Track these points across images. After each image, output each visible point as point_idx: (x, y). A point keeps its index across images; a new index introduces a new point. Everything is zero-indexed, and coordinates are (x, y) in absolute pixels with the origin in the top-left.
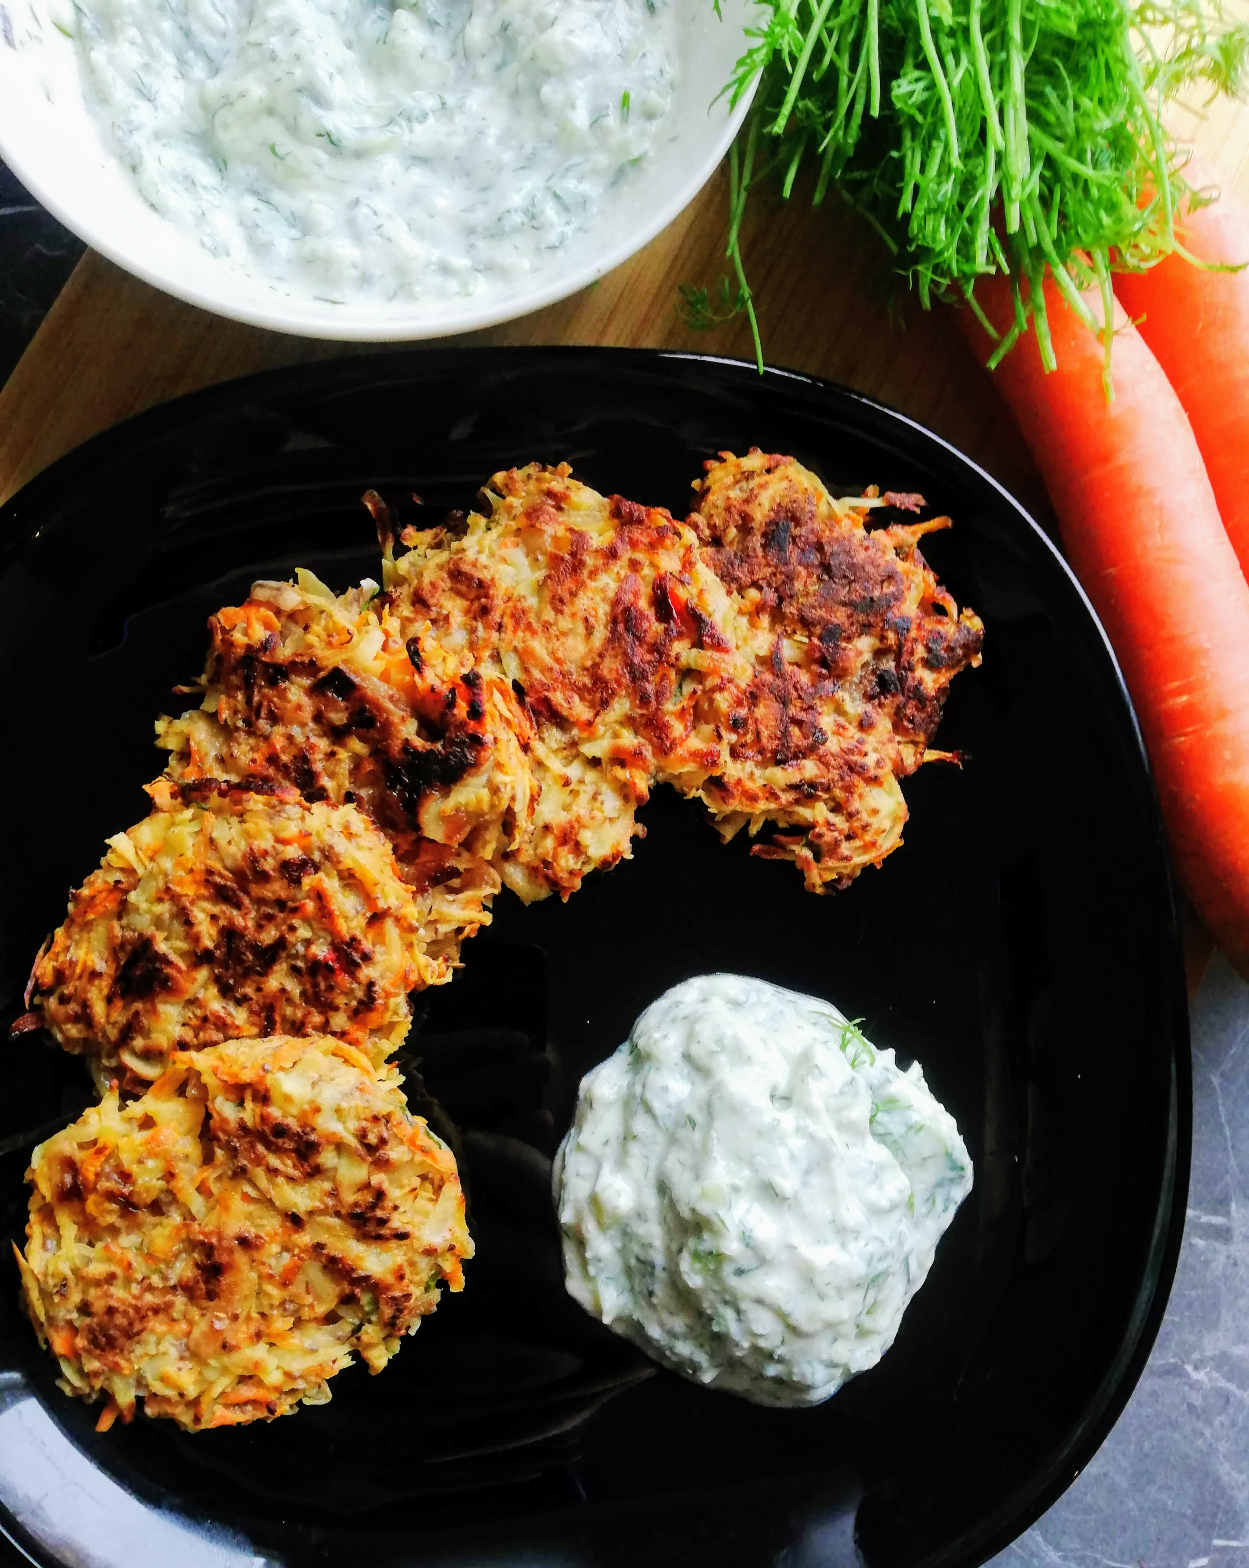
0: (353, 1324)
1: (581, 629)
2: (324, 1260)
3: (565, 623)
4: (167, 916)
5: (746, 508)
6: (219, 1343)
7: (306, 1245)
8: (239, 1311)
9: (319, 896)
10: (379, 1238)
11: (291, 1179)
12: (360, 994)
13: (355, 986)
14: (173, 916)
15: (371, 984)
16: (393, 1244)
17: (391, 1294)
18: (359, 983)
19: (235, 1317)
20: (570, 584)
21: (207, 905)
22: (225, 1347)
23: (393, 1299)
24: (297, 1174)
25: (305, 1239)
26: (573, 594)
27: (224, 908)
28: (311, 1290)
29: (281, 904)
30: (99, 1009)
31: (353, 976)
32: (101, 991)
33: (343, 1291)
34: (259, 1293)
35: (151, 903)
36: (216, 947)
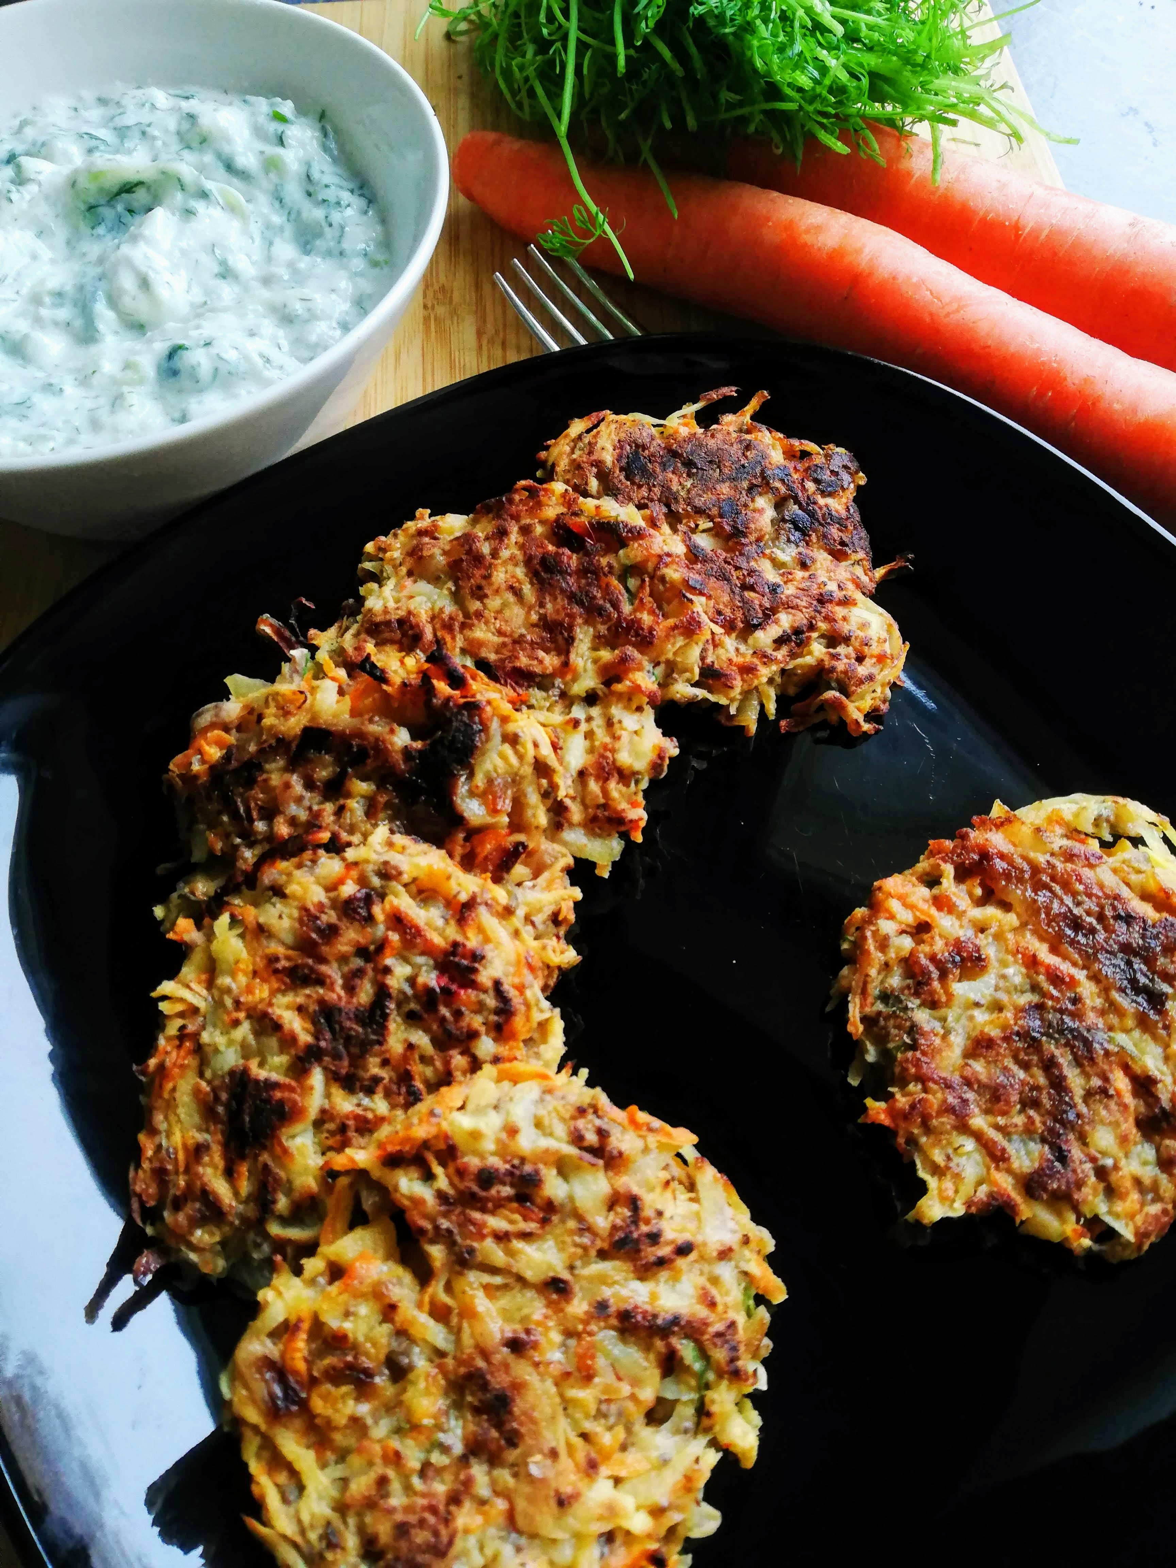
0: (692, 1401)
1: (510, 597)
2: (614, 1322)
3: (494, 603)
4: (251, 1039)
5: (593, 458)
6: (553, 1503)
7: (586, 1313)
8: (553, 1444)
9: (398, 921)
10: (661, 1262)
11: (526, 1236)
12: (491, 1001)
13: (483, 996)
14: (258, 1033)
15: (497, 984)
16: (682, 1263)
17: (712, 1330)
18: (485, 991)
19: (554, 1454)
20: (478, 573)
21: (289, 999)
22: (563, 1502)
23: (719, 1335)
24: (531, 1226)
25: (578, 1307)
26: (488, 577)
27: (307, 991)
28: (621, 1374)
29: (362, 952)
30: (221, 1188)
31: (474, 985)
32: (216, 1167)
33: (659, 1354)
34: (567, 1405)
35: (228, 1033)
36: (317, 1038)
